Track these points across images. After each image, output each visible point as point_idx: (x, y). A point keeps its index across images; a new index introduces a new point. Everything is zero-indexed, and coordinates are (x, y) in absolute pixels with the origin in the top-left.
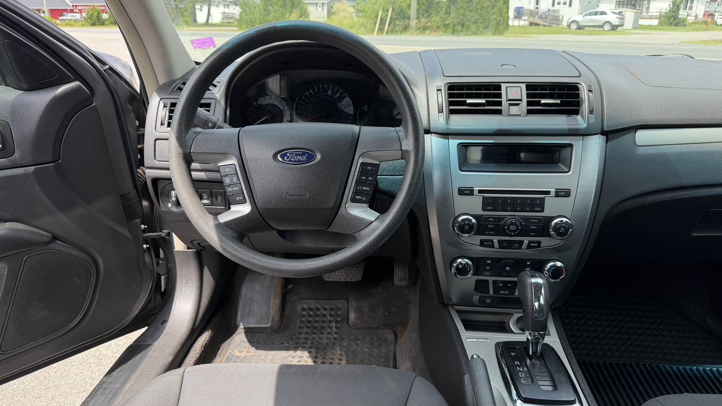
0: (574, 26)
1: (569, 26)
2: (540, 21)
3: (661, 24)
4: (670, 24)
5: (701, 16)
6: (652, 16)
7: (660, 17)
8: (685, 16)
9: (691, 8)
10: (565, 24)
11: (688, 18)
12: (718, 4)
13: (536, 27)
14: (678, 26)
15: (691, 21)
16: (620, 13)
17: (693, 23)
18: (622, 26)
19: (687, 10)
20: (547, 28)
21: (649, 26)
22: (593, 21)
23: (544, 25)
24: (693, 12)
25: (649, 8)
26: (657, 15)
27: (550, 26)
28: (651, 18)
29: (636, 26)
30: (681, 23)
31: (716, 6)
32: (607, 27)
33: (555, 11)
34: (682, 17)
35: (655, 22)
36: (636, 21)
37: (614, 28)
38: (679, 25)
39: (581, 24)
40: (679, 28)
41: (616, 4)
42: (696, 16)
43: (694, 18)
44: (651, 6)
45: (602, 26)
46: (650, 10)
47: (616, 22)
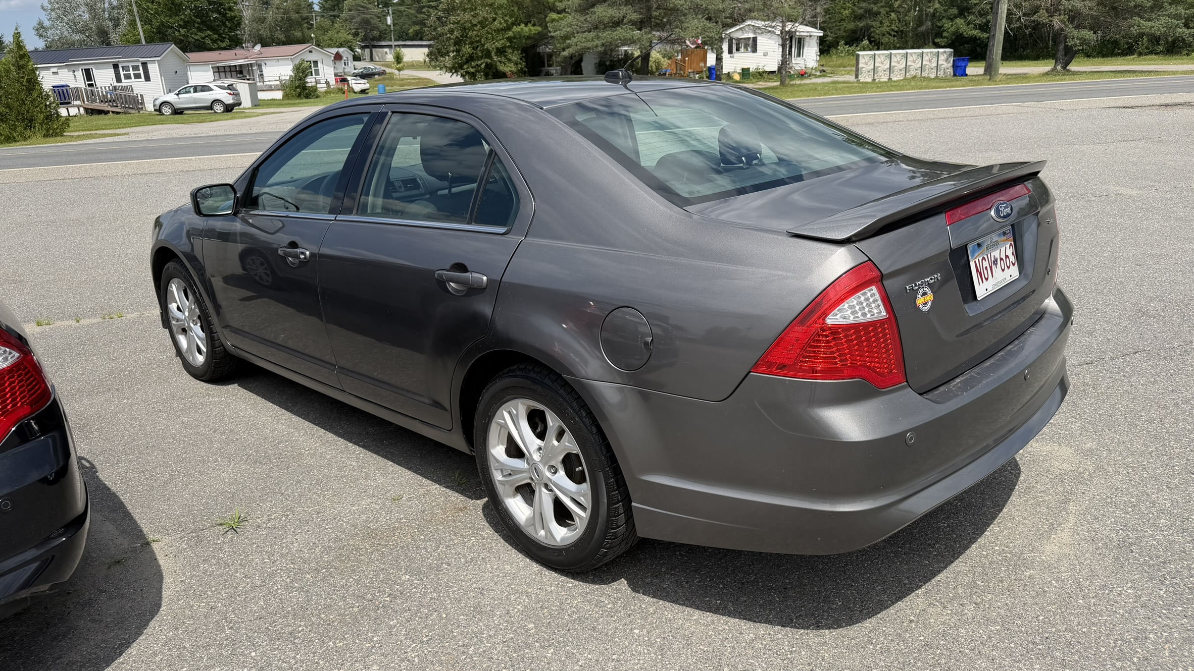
0: (167, 110)
1: (159, 110)
2: (105, 107)
3: (286, 96)
4: (299, 96)
5: (333, 82)
6: (271, 86)
7: (283, 87)
8: (314, 84)
9: (317, 73)
10: (150, 107)
11: (319, 86)
12: (345, 63)
13: (102, 116)
14: (310, 98)
15: (323, 90)
16: (230, 87)
17: (326, 92)
18: (240, 104)
19: (314, 76)
20: (122, 116)
21: (271, 100)
22: (195, 101)
23: (113, 112)
24: (321, 77)
25: (262, 75)
26: (277, 85)
27: (125, 113)
28: (270, 89)
29: (257, 103)
30: (313, 94)
31: (343, 66)
32: (219, 108)
33: (124, 89)
34: (310, 85)
35: (279, 95)
36: (254, 96)
37: (229, 109)
38: (310, 96)
39: (177, 106)
40: (312, 100)
41: (214, 72)
42: (327, 83)
43: (325, 85)
44: (264, 73)
45: (210, 108)
46: (266, 79)
47: (229, 100)
